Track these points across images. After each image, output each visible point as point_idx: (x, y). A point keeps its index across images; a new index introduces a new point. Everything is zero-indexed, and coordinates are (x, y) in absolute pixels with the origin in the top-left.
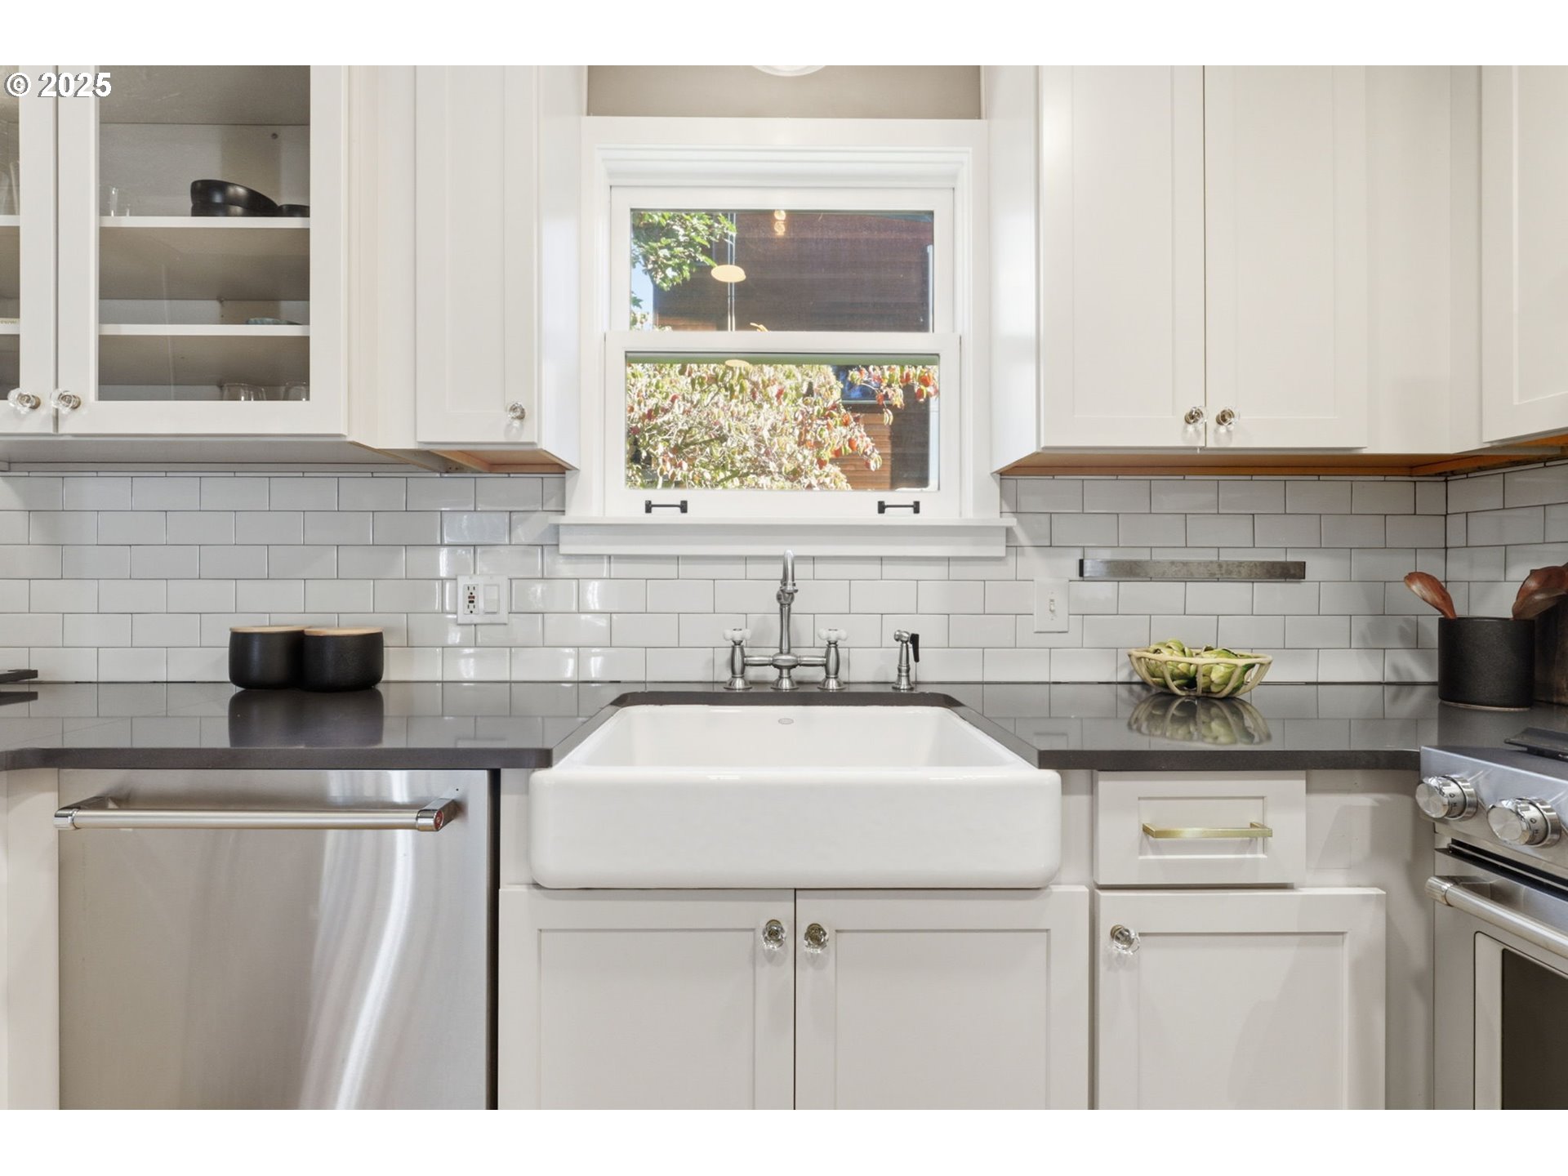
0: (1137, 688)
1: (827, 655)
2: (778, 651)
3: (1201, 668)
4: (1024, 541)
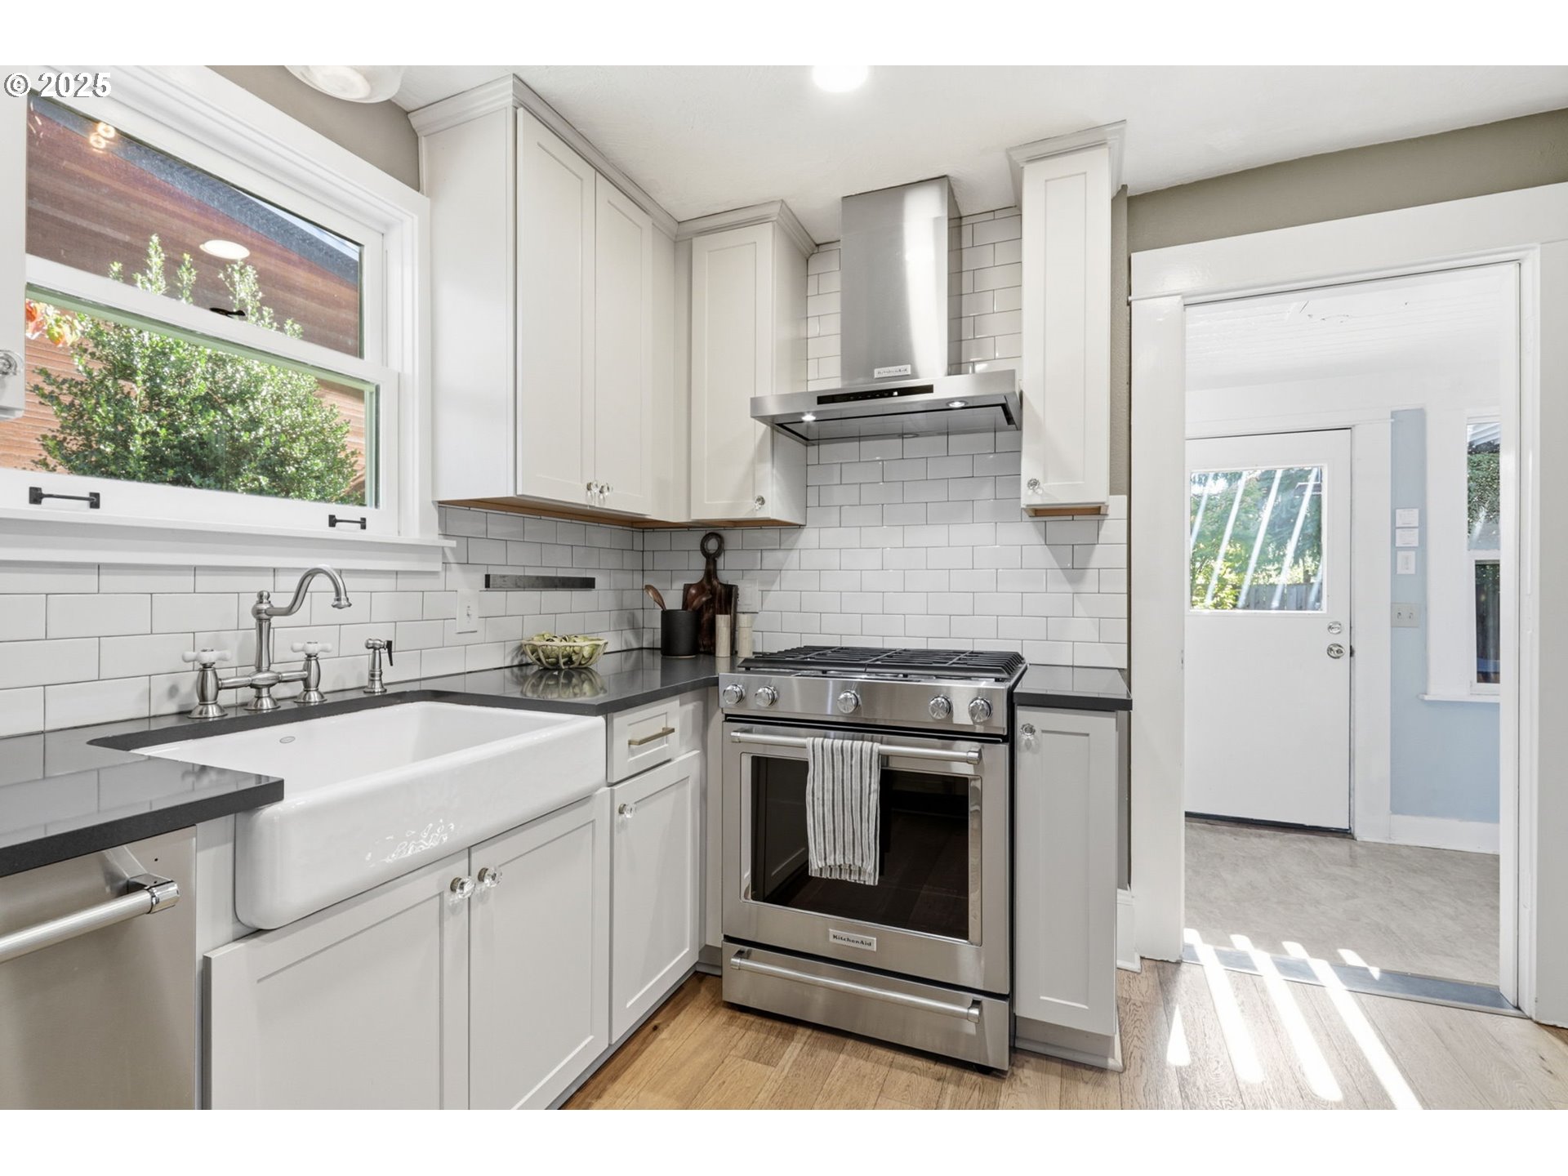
1: (307, 668)
2: (253, 669)
3: (576, 649)
4: (451, 558)
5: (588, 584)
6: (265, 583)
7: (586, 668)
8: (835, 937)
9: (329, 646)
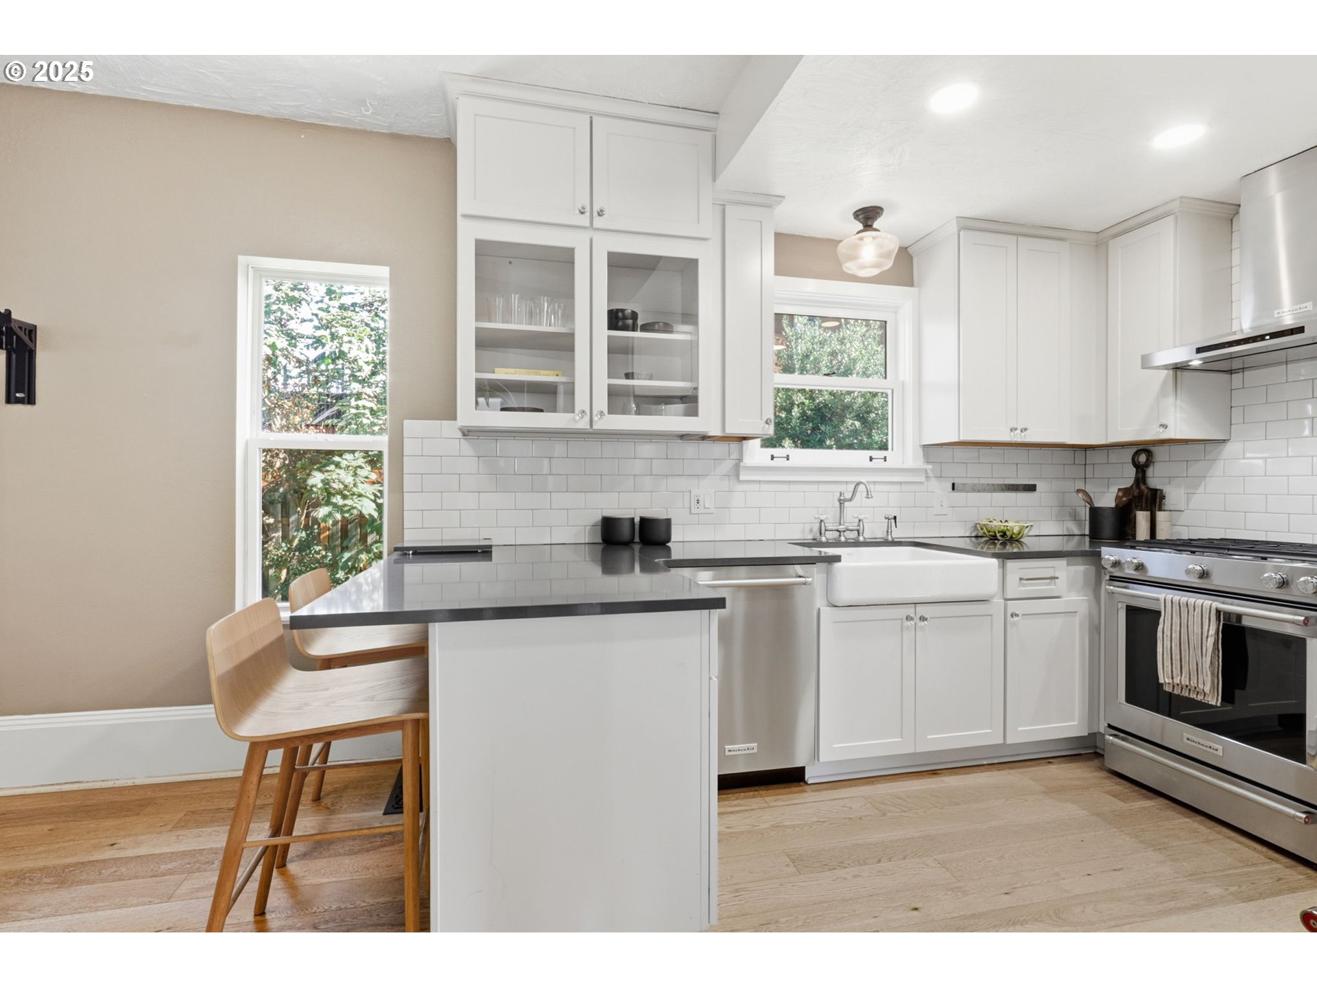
0: (974, 539)
1: (859, 525)
2: (838, 524)
3: (1009, 528)
4: (930, 474)
5: (1031, 488)
6: (842, 488)
7: (1017, 540)
8: (1188, 739)
9: (867, 516)
